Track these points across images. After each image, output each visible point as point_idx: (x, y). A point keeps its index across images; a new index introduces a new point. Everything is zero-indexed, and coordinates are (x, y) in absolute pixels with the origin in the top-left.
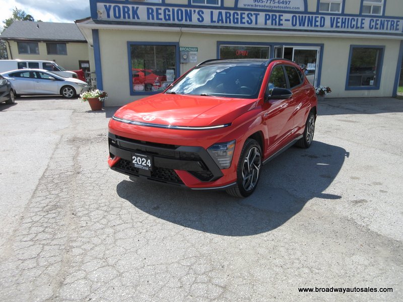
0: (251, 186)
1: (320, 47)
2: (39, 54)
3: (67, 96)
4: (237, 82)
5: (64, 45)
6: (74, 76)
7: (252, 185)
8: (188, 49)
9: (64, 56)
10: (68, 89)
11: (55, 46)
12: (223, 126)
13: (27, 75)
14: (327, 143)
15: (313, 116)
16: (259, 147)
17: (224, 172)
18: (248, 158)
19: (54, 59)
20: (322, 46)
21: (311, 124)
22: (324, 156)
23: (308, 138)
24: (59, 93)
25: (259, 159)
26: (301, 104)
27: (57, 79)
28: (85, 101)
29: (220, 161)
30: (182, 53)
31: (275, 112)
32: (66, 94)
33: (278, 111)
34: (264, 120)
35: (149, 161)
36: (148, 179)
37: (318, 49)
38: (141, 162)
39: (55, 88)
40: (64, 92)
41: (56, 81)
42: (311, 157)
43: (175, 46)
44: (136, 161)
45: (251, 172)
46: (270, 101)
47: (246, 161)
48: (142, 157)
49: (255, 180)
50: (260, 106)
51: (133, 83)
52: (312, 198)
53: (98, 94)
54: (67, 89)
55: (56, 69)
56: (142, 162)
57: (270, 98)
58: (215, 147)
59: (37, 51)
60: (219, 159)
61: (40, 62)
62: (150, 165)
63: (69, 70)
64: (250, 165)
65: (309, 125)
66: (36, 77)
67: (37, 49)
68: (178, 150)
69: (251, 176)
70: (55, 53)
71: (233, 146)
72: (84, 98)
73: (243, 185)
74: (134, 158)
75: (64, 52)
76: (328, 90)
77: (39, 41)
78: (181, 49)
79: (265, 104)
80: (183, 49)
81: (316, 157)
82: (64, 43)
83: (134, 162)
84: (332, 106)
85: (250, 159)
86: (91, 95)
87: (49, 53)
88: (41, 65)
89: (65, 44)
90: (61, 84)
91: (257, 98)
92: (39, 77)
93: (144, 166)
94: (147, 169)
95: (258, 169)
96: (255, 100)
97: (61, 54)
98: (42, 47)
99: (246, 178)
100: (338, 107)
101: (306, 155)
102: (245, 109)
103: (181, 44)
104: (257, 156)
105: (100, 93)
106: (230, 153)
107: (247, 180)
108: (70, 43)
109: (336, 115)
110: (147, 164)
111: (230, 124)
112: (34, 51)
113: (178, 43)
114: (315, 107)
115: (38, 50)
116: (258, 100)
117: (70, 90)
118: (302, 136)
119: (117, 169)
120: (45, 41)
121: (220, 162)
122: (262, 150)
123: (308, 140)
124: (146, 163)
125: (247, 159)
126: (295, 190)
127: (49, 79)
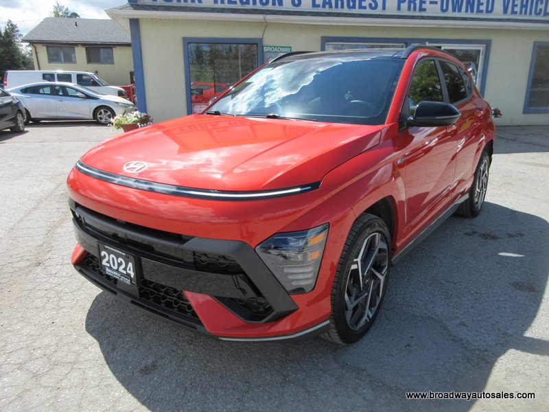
0: (365, 317)
1: (484, 45)
2: (75, 63)
3: (103, 121)
4: (347, 96)
5: (109, 50)
6: (120, 94)
7: (369, 313)
8: (276, 50)
9: (110, 65)
10: (104, 111)
11: (97, 51)
12: (299, 190)
13: (47, 90)
14: (510, 207)
15: (487, 157)
16: (386, 231)
17: (300, 300)
18: (359, 260)
19: (97, 70)
20: (488, 44)
21: (484, 172)
22: (510, 236)
23: (476, 200)
24: (92, 117)
25: (386, 256)
26: (463, 141)
27: (88, 97)
28: (118, 128)
29: (289, 274)
30: (267, 56)
31: (417, 153)
32: (101, 118)
33: (420, 151)
34: (396, 170)
35: (130, 265)
36: (132, 302)
37: (481, 48)
38: (117, 264)
39: (85, 109)
40: (99, 116)
41: (88, 100)
42: (486, 236)
43: (257, 44)
44: (108, 262)
45: (367, 286)
46: (411, 130)
47: (354, 267)
48: (118, 256)
49: (375, 301)
50: (390, 141)
51: (192, 102)
52: (504, 352)
53: (136, 119)
54: (102, 111)
55: (95, 84)
56: (120, 264)
57: (412, 124)
58: (277, 242)
59: (73, 59)
60: (286, 271)
61: (74, 73)
62: (132, 275)
63: (113, 85)
64: (363, 272)
65: (480, 175)
66: (61, 93)
67: (73, 55)
68: (189, 245)
69: (367, 297)
70: (98, 61)
71: (322, 236)
72: (116, 125)
73: (346, 321)
74: (105, 257)
75: (110, 60)
76: (497, 113)
77: (76, 44)
78: (265, 49)
79: (400, 135)
80: (270, 49)
81: (494, 238)
82: (110, 46)
83: (104, 262)
84: (503, 138)
85: (364, 261)
86: (127, 120)
87: (89, 61)
88: (74, 78)
89: (111, 48)
90: (95, 104)
91: (383, 123)
92: (66, 94)
93: (122, 275)
94: (128, 282)
95: (382, 278)
96: (380, 127)
97: (106, 62)
98: (80, 53)
99: (355, 303)
100: (514, 140)
101: (474, 233)
102: (356, 147)
103: (267, 41)
104: (380, 250)
105: (139, 117)
106: (314, 256)
107: (355, 308)
108: (117, 47)
109: (514, 154)
110: (128, 271)
111: (315, 186)
112: (69, 59)
113: (261, 40)
114: (492, 140)
115: (75, 57)
116: (384, 127)
117: (107, 112)
118: (466, 196)
119: (83, 270)
120: (83, 44)
121: (290, 277)
122: (392, 235)
123: (477, 203)
124: (125, 269)
125: (357, 263)
126: (463, 324)
127: (77, 97)
